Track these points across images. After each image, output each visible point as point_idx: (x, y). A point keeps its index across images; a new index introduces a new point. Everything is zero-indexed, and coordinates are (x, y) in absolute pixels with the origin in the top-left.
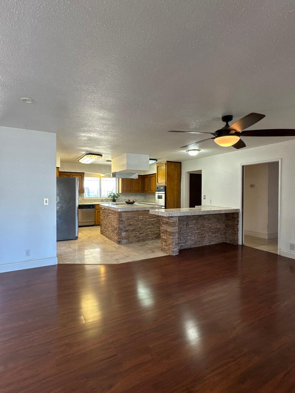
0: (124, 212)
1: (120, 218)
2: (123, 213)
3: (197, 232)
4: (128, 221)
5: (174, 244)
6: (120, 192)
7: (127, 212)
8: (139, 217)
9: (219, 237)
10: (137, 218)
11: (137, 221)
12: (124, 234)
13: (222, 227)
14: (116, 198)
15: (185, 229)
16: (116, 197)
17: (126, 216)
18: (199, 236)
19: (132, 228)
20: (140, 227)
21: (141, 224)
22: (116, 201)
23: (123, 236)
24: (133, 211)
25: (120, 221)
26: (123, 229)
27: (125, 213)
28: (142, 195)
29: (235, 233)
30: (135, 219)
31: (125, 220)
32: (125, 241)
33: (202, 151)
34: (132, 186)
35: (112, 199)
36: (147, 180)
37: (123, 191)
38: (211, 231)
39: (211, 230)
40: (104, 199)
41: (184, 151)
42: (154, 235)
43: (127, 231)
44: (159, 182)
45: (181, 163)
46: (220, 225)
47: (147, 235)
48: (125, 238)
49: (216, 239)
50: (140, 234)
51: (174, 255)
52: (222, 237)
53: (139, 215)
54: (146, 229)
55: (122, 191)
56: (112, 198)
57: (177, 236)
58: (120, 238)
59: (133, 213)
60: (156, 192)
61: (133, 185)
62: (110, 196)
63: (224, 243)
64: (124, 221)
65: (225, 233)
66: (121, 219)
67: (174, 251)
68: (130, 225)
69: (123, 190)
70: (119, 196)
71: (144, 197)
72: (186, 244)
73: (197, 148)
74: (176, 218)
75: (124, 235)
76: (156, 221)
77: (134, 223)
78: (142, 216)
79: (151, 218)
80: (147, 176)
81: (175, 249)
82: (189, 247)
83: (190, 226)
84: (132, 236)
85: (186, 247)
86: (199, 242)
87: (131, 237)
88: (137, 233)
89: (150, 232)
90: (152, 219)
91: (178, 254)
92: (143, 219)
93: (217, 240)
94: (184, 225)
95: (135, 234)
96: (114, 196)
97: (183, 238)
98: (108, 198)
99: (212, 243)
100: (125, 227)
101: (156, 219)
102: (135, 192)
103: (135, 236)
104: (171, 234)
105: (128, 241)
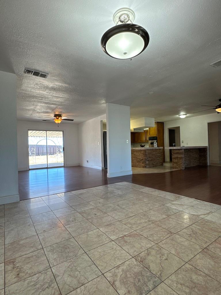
3: (188, 159)
4: (149, 155)
5: (183, 163)
9: (197, 162)
10: (152, 153)
11: (153, 155)
12: (147, 162)
13: (198, 156)
19: (151, 159)
25: (145, 155)
29: (206, 159)
33: (188, 115)
39: (193, 158)
41: (178, 116)
43: (148, 161)
44: (151, 135)
45: (163, 123)
49: (195, 163)
50: (154, 162)
51: (183, 169)
54: (156, 160)
58: (146, 165)
60: (149, 141)
63: (198, 165)
64: (147, 155)
65: (199, 160)
67: (183, 167)
68: (150, 157)
73: (185, 114)
74: (183, 150)
81: (183, 166)
85: (186, 166)
90: (159, 154)
91: (184, 169)
95: (152, 163)
99: (194, 165)
104: (181, 158)
105: (149, 166)
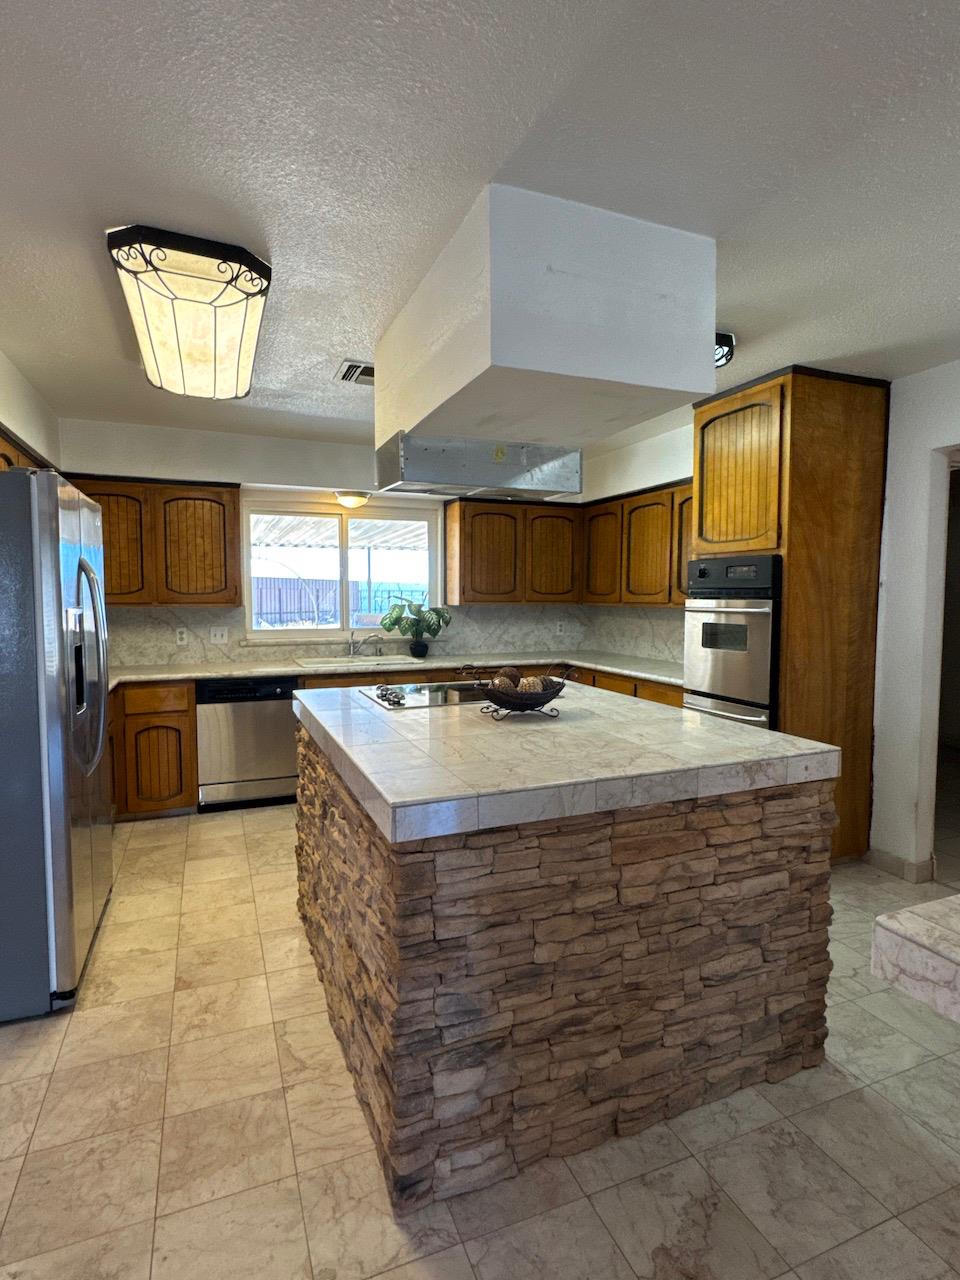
1: (408, 914)
2: (441, 860)
4: (507, 932)
6: (455, 599)
8: (628, 874)
10: (601, 887)
11: (603, 921)
12: (456, 1088)
14: (426, 635)
16: (429, 629)
17: (483, 883)
20: (637, 987)
21: (642, 947)
22: (434, 649)
24: (558, 828)
25: (414, 948)
27: (470, 858)
28: (571, 617)
30: (581, 902)
31: (473, 925)
34: (519, 564)
35: (406, 642)
36: (606, 528)
37: (470, 594)
40: (360, 637)
42: (758, 1033)
44: (709, 535)
47: (700, 1052)
48: (471, 1130)
50: (627, 1052)
53: (619, 859)
54: (689, 998)
55: (463, 592)
56: (409, 636)
58: (414, 1146)
59: (565, 842)
60: (690, 603)
61: (529, 560)
62: (397, 621)
64: (459, 944)
66: (422, 924)
69: (469, 587)
70: (447, 623)
71: (582, 624)
75: (466, 1101)
76: (780, 901)
77: (578, 948)
78: (651, 870)
79: (736, 878)
80: (614, 506)
84: (550, 1090)
87: (541, 1103)
88: (596, 1048)
89: (728, 1018)
92: (668, 887)
95: (580, 1067)
96: (419, 625)
98: (386, 636)
100: (477, 1010)
101: (782, 877)
102: (536, 596)
103: (583, 1084)
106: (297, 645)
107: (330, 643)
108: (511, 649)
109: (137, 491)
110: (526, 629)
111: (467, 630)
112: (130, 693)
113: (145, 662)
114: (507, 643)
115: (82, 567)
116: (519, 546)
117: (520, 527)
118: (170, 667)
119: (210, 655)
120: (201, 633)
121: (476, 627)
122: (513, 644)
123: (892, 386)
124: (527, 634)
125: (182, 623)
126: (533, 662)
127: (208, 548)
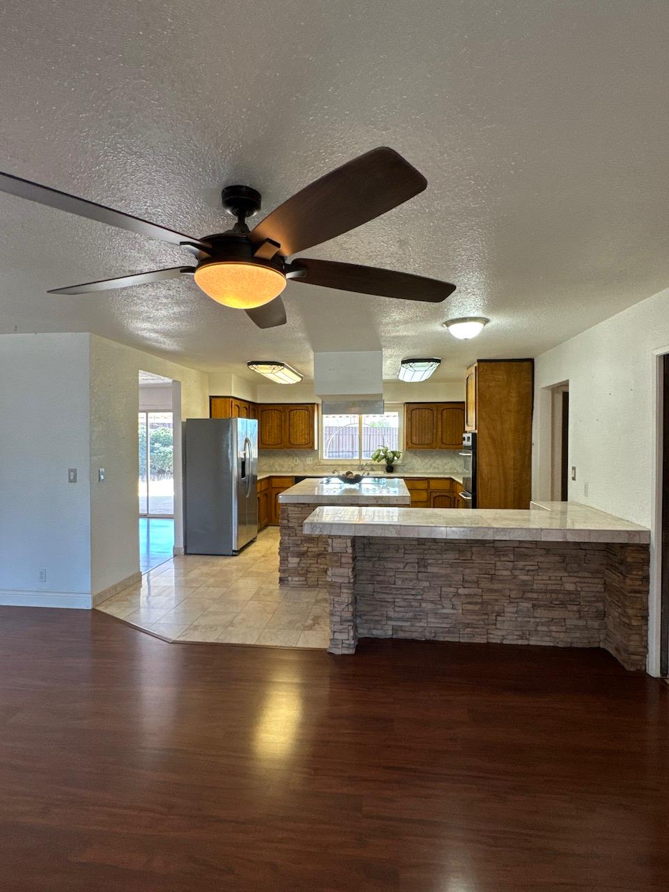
0: (295, 505)
1: (283, 519)
2: (290, 508)
3: (461, 591)
5: (338, 619)
6: (405, 447)
7: (302, 506)
9: (570, 623)
12: (293, 561)
13: (585, 589)
15: (413, 576)
17: (300, 515)
18: (470, 607)
19: (316, 549)
23: (290, 566)
25: (283, 527)
26: (291, 549)
27: (296, 509)
31: (297, 525)
32: (297, 579)
34: (435, 431)
37: (411, 445)
38: (531, 599)
39: (530, 595)
40: (364, 463)
43: (301, 555)
44: (469, 423)
46: (575, 583)
48: (296, 572)
49: (554, 628)
51: (338, 652)
52: (586, 627)
55: (407, 444)
56: (385, 463)
57: (346, 597)
58: (284, 572)
61: (440, 429)
64: (293, 528)
65: (600, 615)
66: (286, 521)
72: (412, 626)
74: (344, 541)
75: (295, 565)
81: (338, 636)
82: (429, 636)
83: (430, 569)
84: (316, 570)
85: (415, 636)
86: (468, 625)
87: (314, 572)
93: (562, 635)
94: (407, 563)
96: (388, 458)
97: (404, 604)
98: (374, 463)
100: (297, 545)
105: (306, 580)
106: (339, 465)
107: (352, 465)
108: (437, 471)
109: (280, 408)
110: (445, 462)
111: (414, 461)
112: (274, 480)
113: (284, 470)
114: (435, 468)
115: (247, 441)
116: (435, 422)
117: (435, 413)
118: (292, 472)
119: (306, 468)
120: (303, 459)
121: (419, 460)
122: (438, 468)
123: (535, 360)
124: (446, 464)
125: (297, 455)
126: (439, 476)
127: (303, 427)
